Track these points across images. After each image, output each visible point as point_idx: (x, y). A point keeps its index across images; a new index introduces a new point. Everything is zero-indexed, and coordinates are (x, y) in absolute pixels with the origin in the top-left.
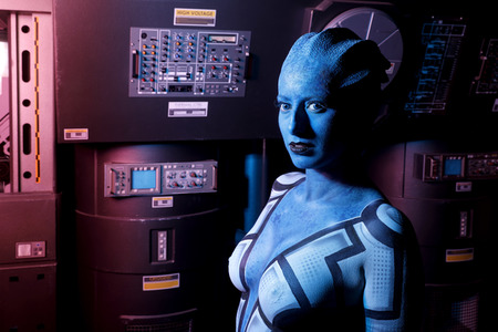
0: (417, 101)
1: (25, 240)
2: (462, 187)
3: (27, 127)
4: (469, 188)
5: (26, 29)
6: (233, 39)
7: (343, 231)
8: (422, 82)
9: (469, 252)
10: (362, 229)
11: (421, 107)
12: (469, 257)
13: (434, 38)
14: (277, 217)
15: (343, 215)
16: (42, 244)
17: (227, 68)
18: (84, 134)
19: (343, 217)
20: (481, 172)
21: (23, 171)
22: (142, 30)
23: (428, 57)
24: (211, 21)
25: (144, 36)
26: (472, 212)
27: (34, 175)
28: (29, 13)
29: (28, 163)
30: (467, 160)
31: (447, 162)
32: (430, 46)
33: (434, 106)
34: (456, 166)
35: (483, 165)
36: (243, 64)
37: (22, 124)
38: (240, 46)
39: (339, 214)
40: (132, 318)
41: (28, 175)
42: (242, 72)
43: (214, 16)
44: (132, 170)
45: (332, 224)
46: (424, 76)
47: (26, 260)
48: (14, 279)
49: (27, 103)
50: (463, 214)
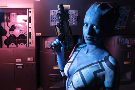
0: (118, 26)
1: (29, 57)
2: (128, 46)
3: (30, 33)
4: (130, 47)
5: (30, 12)
6: (74, 12)
7: (98, 64)
8: (119, 22)
9: (130, 61)
10: (104, 64)
11: (119, 27)
12: (129, 63)
13: (122, 11)
14: (78, 57)
15: (99, 59)
16: (33, 58)
17: (73, 19)
18: (40, 34)
19: (98, 59)
20: (133, 43)
21: (29, 42)
22: (53, 11)
23: (121, 15)
24: (69, 8)
25: (53, 12)
26: (131, 52)
27: (32, 43)
28: (31, 8)
29: (30, 40)
30: (130, 40)
31: (125, 41)
32: (121, 13)
33: (122, 27)
34: (127, 41)
35: (134, 41)
36: (76, 18)
37: (29, 32)
38: (76, 14)
39: (97, 58)
40: (51, 74)
41: (30, 43)
42: (76, 20)
43: (69, 7)
44: (51, 42)
45: (95, 61)
46: (120, 20)
47: (29, 61)
48: (27, 65)
49: (30, 28)
50: (128, 53)
